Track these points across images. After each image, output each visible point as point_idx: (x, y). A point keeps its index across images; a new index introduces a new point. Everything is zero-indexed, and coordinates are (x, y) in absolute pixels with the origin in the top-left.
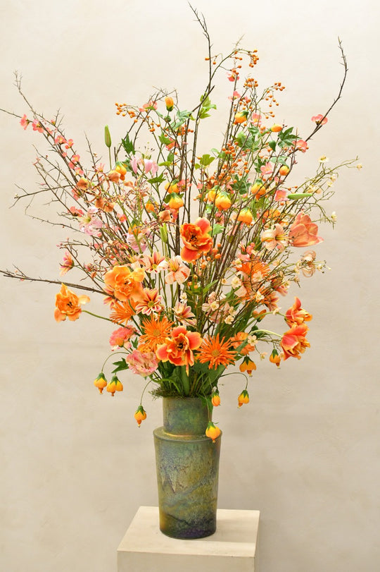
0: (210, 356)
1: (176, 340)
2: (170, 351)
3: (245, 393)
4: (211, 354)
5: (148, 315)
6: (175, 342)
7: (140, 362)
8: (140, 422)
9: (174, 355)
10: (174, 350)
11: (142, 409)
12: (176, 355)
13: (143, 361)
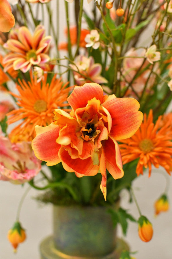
0: (137, 151)
1: (80, 115)
2: (64, 141)
3: (164, 198)
4: (138, 146)
5: (25, 71)
6: (78, 120)
7: (12, 158)
8: (16, 246)
9: (75, 151)
10: (74, 140)
11: (19, 228)
12: (80, 153)
13: (16, 156)
